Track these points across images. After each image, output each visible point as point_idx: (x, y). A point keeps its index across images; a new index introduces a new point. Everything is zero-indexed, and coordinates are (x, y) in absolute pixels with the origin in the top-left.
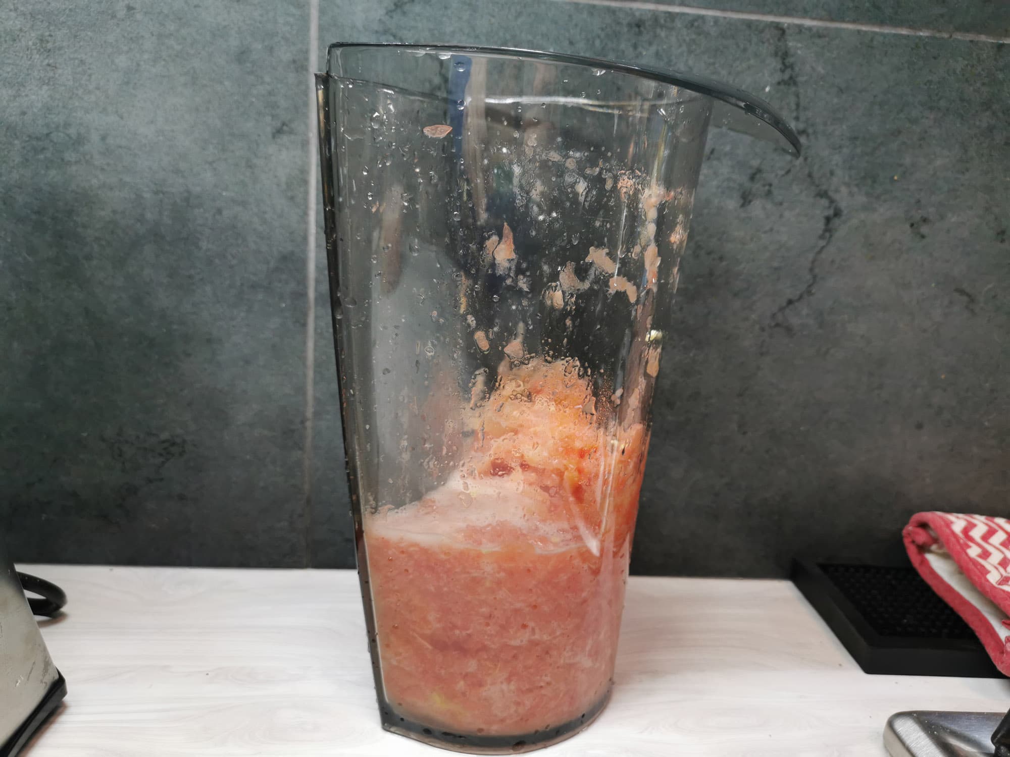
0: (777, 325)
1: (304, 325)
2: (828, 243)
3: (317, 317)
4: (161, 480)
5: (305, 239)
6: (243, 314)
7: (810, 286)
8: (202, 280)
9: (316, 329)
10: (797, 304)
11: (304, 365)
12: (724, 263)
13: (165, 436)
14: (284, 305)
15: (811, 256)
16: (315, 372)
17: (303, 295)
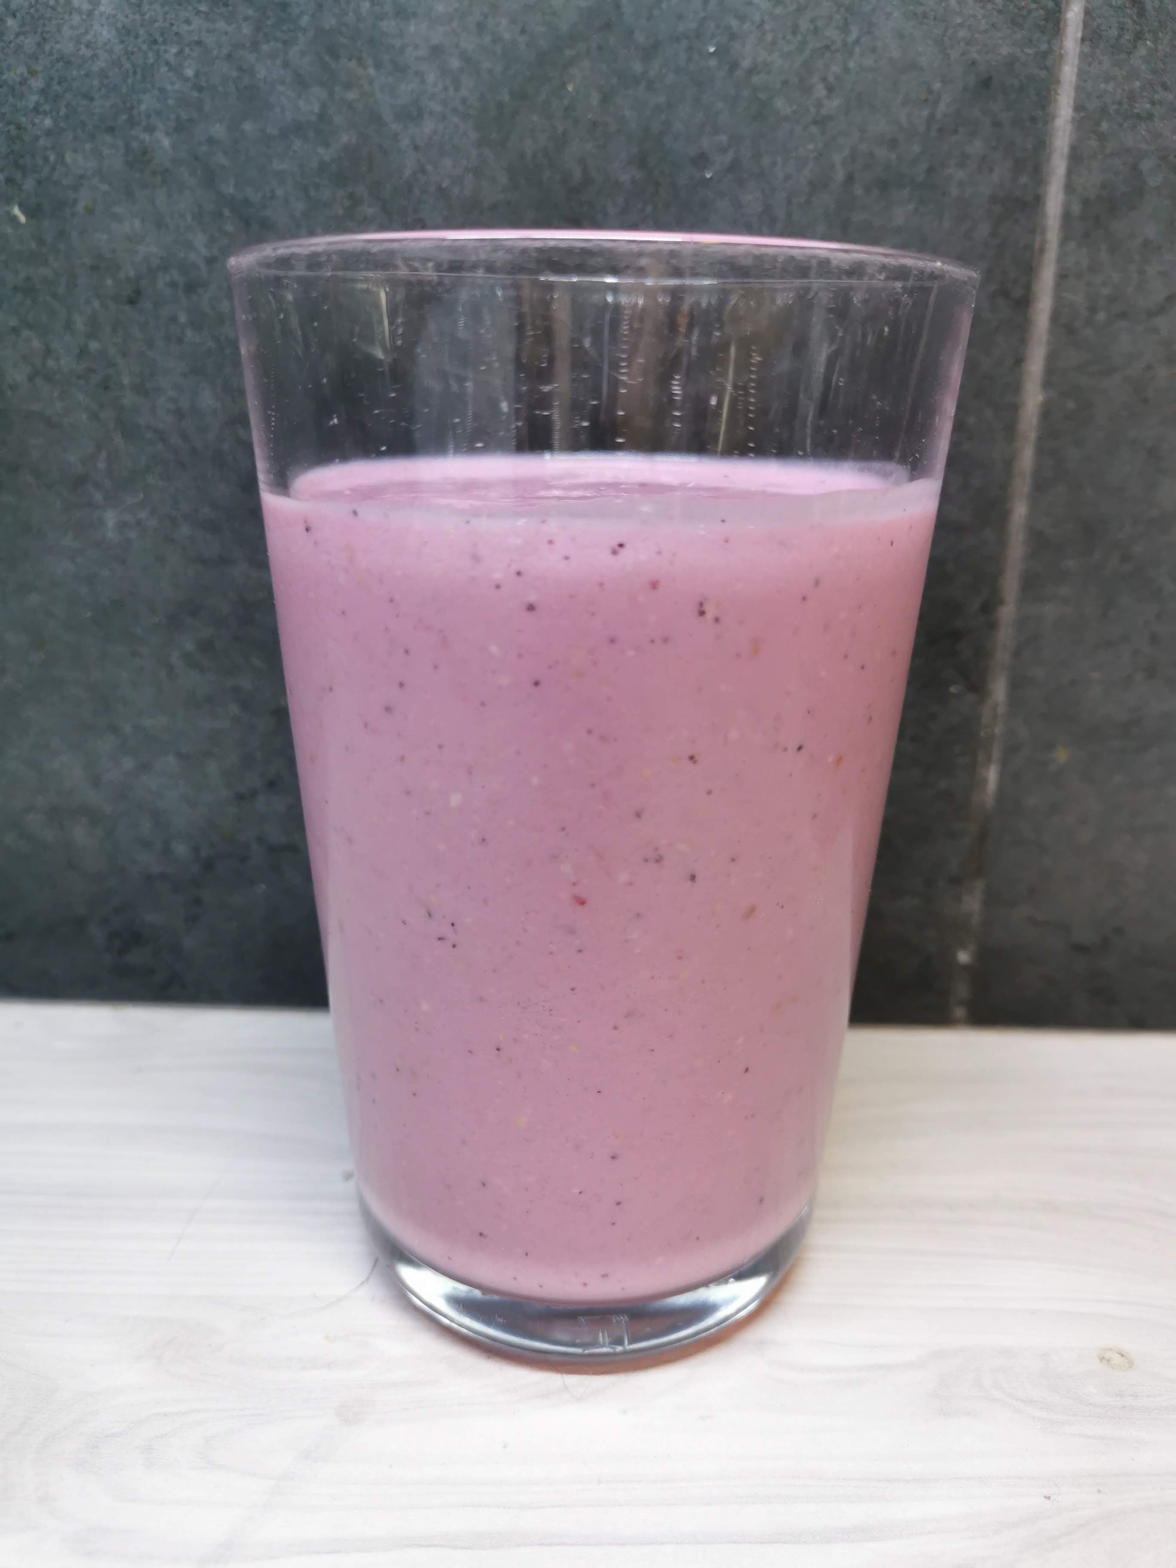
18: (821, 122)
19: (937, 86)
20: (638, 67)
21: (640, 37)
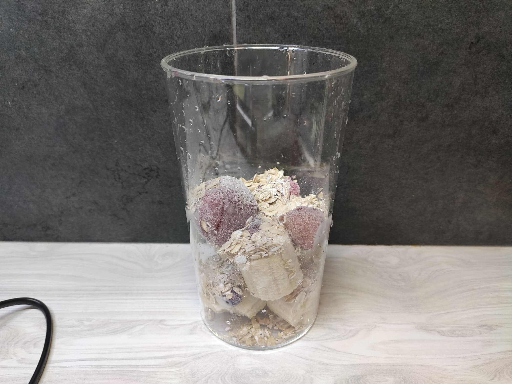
4: (147, 192)
13: (145, 165)
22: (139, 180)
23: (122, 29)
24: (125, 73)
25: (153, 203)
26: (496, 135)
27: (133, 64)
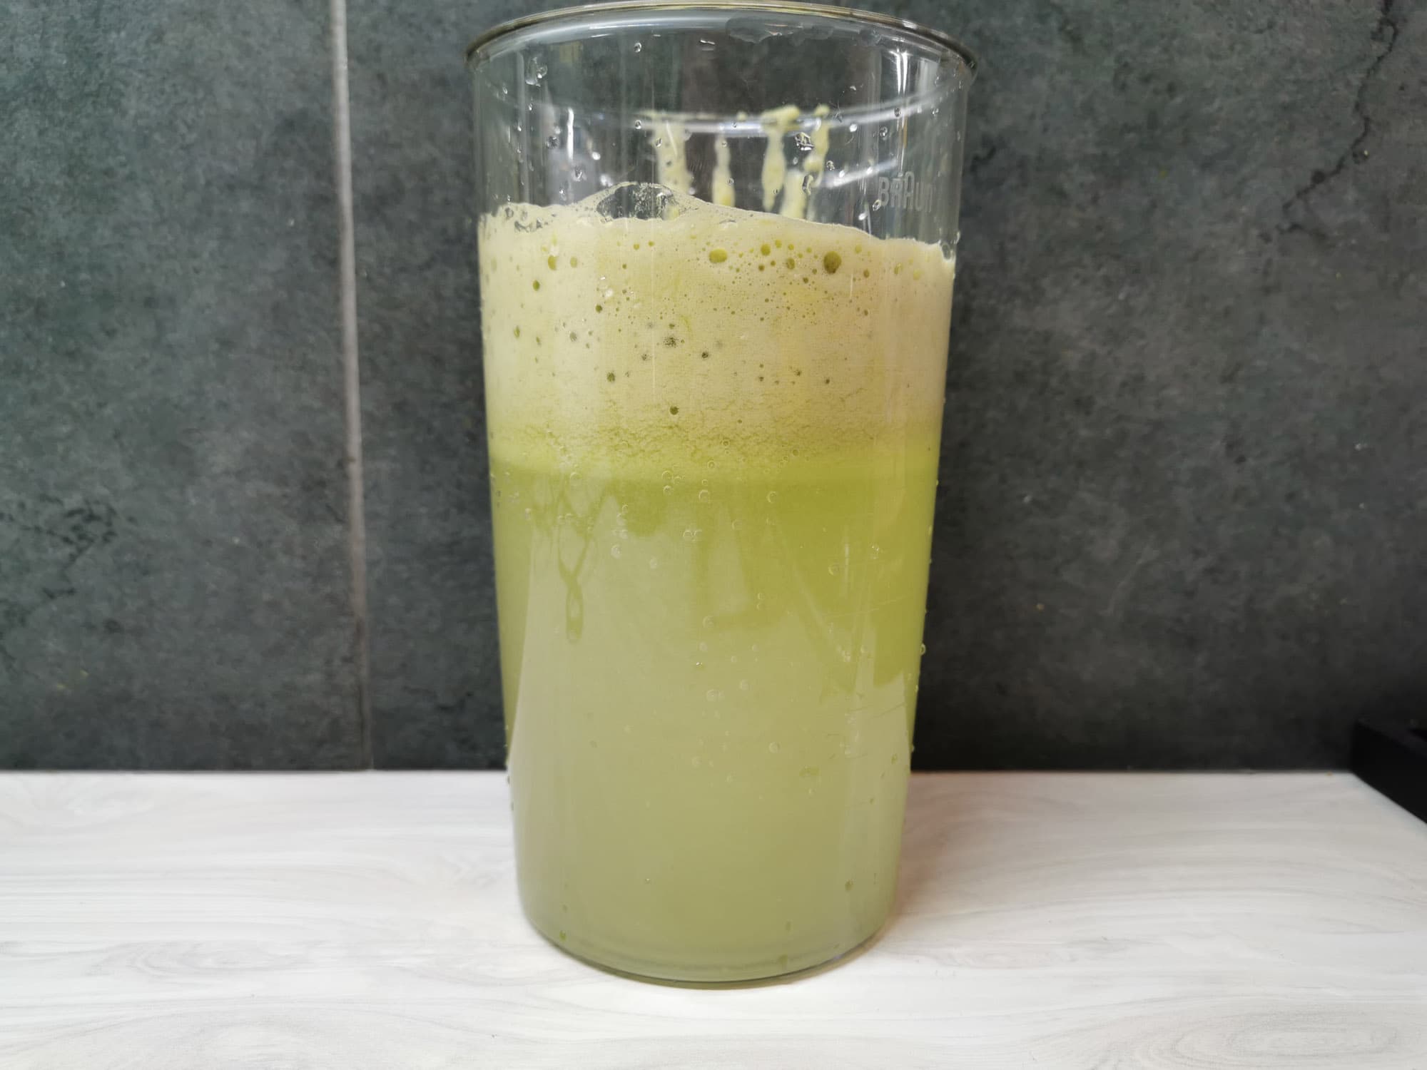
0: (1295, 227)
1: (334, 263)
2: (1390, 49)
3: (358, 246)
4: (71, 592)
5: (328, 82)
6: (213, 244)
7: (1358, 141)
8: (131, 177)
9: (357, 272)
10: (1333, 181)
11: (339, 345)
12: (1178, 100)
13: (74, 501)
14: (292, 223)
15: (1356, 79)
16: (361, 360)
17: (327, 200)
18: (187, 148)
19: (259, 126)
20: (61, 113)
21: (61, 95)
22: (50, 550)
23: (34, 101)
24: (32, 223)
25: (90, 627)
26: (1088, 413)
27: (58, 197)
